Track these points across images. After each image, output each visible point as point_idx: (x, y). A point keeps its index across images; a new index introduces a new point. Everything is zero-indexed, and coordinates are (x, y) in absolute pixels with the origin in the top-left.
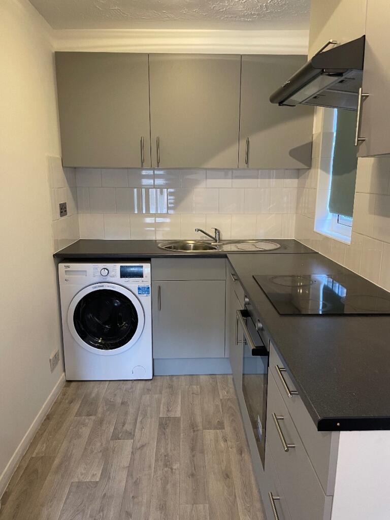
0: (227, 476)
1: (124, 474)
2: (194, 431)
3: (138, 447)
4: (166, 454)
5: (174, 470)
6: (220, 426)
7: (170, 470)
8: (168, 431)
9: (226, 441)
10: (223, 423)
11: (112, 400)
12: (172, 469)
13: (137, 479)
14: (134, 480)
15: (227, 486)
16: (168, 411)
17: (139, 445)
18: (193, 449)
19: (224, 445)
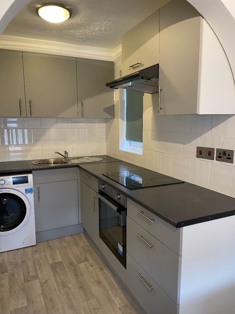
0: (99, 283)
1: (42, 298)
2: (73, 266)
3: (44, 282)
4: (62, 281)
5: (70, 288)
6: (86, 260)
7: (68, 288)
8: (58, 269)
9: (92, 266)
10: (87, 258)
11: (14, 262)
12: (69, 288)
13: (51, 298)
14: (49, 299)
15: (101, 287)
16: (53, 259)
17: (44, 281)
18: (76, 275)
19: (92, 268)
